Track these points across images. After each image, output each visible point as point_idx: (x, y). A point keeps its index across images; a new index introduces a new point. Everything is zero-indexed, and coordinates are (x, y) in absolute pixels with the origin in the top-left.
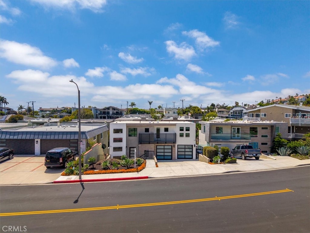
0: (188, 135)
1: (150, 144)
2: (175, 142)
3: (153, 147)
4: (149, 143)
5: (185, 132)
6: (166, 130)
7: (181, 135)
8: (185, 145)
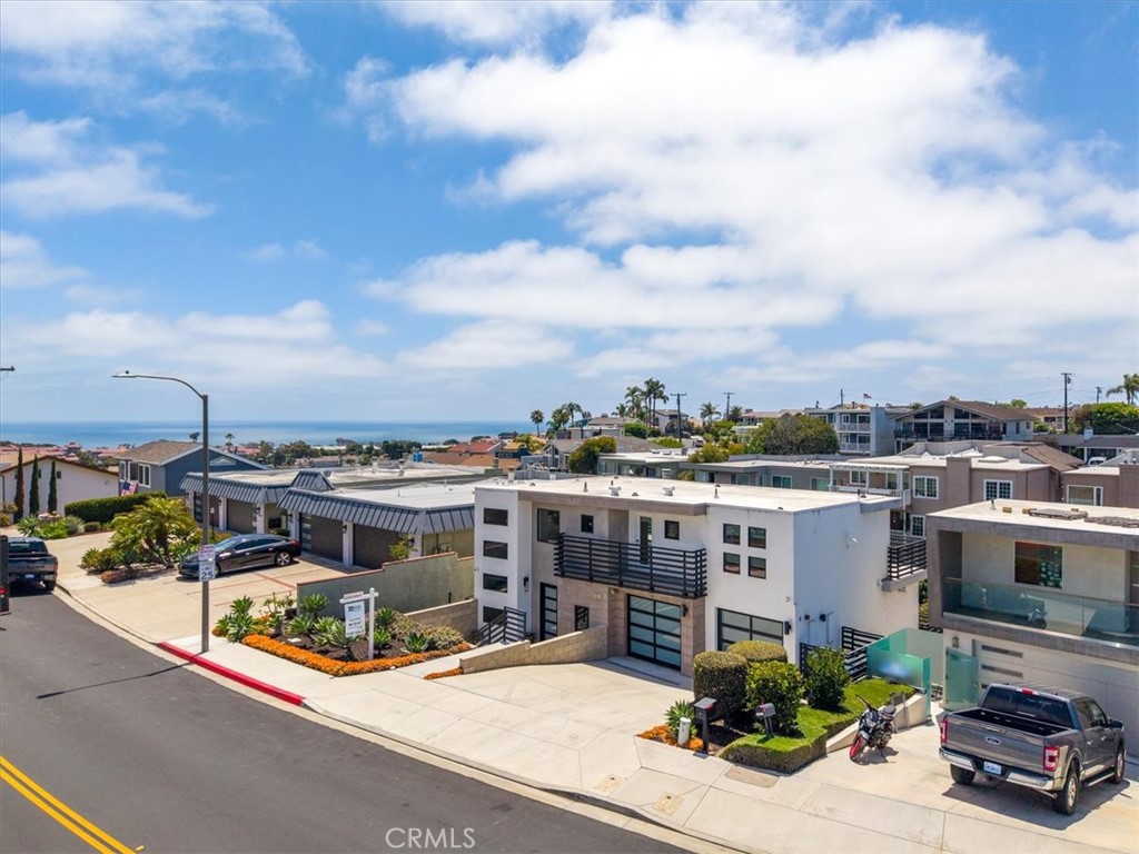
0: (757, 567)
1: (594, 584)
2: (700, 592)
3: (606, 597)
4: (591, 580)
5: (744, 551)
6: (672, 530)
7: (731, 563)
8: (751, 617)
